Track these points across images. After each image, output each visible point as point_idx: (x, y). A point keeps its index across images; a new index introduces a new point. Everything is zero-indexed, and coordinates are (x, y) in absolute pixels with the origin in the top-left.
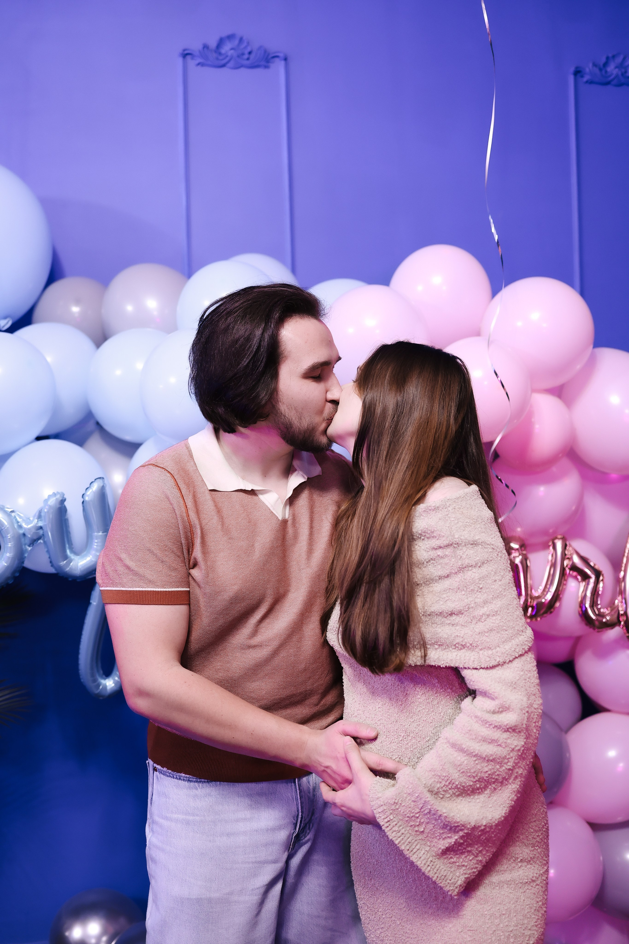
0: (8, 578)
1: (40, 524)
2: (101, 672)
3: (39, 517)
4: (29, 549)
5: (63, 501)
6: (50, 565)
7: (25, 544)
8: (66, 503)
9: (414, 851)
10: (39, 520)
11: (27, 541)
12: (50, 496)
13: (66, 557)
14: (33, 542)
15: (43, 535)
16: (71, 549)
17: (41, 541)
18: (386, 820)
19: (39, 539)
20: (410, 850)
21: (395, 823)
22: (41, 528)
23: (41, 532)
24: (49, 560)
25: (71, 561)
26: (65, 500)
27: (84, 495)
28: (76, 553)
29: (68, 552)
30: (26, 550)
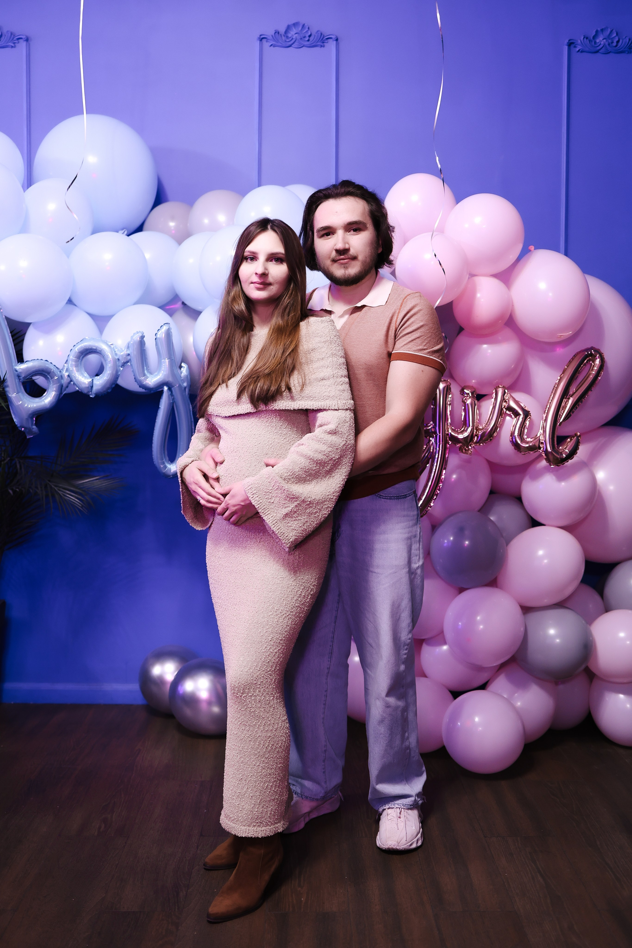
0: (108, 388)
1: (128, 352)
2: (167, 458)
3: (128, 347)
4: (122, 369)
5: (142, 337)
6: (134, 380)
7: (119, 366)
8: (144, 339)
9: (266, 514)
10: (128, 349)
11: (120, 364)
12: (134, 334)
13: (144, 375)
14: (124, 364)
15: (130, 360)
16: (148, 370)
17: (129, 364)
18: (252, 494)
19: (127, 362)
20: (264, 513)
21: (257, 495)
22: (129, 355)
23: (129, 358)
24: (134, 377)
25: (147, 378)
26: (144, 337)
27: (156, 335)
28: (151, 373)
29: (146, 372)
30: (120, 370)
